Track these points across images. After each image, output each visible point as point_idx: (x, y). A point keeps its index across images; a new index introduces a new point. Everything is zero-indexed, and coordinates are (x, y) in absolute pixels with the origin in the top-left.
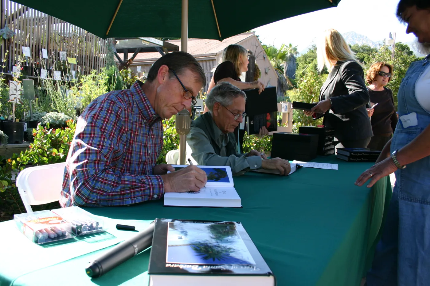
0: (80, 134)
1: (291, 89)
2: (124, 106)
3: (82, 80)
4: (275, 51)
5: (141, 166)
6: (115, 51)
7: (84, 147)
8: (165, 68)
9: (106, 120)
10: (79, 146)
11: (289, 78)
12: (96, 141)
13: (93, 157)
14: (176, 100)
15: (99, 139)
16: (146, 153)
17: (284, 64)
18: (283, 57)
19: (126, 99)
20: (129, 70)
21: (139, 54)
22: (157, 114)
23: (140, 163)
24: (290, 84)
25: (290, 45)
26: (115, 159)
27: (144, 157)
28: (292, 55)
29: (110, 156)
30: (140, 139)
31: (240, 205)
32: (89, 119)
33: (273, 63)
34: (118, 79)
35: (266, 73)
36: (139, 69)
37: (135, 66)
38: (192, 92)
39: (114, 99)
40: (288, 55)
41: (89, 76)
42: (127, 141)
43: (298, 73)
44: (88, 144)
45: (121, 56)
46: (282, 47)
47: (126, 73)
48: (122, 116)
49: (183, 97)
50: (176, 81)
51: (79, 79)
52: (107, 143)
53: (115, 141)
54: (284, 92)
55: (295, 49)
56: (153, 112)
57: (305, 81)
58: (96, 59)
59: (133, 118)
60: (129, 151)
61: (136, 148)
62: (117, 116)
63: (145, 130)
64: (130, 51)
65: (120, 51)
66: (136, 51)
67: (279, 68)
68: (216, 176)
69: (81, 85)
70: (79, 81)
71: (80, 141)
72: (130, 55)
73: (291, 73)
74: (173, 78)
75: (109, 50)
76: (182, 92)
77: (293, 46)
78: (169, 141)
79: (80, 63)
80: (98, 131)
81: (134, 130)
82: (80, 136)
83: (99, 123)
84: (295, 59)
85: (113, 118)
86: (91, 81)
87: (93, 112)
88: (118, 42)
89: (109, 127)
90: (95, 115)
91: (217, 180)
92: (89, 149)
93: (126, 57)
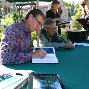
0: (3, 39)
1: (72, 16)
2: (18, 29)
3: (5, 16)
4: (67, 3)
5: (24, 48)
6: (16, 5)
7: (5, 44)
8: (31, 15)
9: (12, 35)
10: (3, 44)
11: (72, 12)
12: (9, 42)
13: (8, 48)
14: (35, 26)
15: (9, 41)
16: (26, 44)
17: (70, 8)
18: (70, 5)
19: (18, 26)
20: (21, 11)
21: (24, 6)
22: (29, 31)
23: (24, 47)
24: (72, 14)
25: (72, 1)
26: (15, 48)
27: (25, 45)
28: (73, 5)
29: (14, 47)
30: (24, 39)
31: (58, 63)
32: (6, 34)
33: (67, 7)
34: (17, 15)
35: (64, 11)
36: (24, 11)
37: (23, 10)
38: (41, 23)
39: (14, 27)
40: (71, 4)
41: (7, 15)
42: (19, 41)
43: (75, 10)
44: (6, 43)
45: (18, 7)
46: (69, 2)
47: (20, 13)
48: (17, 32)
49: (38, 25)
50: (35, 19)
51: (4, 16)
52: (12, 43)
53: (15, 41)
54: (70, 17)
55: (74, 3)
56: (27, 30)
57: (77, 14)
58: (10, 8)
59: (21, 33)
60: (20, 44)
61: (22, 43)
62: (16, 33)
63: (25, 36)
64: (21, 5)
65: (17, 5)
66: (22, 5)
67: (69, 9)
68: (49, 51)
69: (5, 18)
70: (4, 17)
71: (3, 42)
72: (21, 7)
73: (72, 10)
74: (34, 19)
75: (14, 5)
76: (38, 23)
77: (73, 2)
78: (34, 36)
79: (5, 10)
80: (9, 39)
81: (21, 37)
82: (3, 40)
83: (9, 36)
84: (73, 6)
85: (14, 34)
86: (8, 17)
87: (7, 32)
88: (17, 3)
89: (13, 37)
90: (8, 33)
91: (50, 53)
92: (6, 45)
93: (19, 7)
